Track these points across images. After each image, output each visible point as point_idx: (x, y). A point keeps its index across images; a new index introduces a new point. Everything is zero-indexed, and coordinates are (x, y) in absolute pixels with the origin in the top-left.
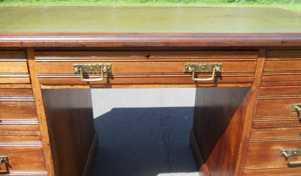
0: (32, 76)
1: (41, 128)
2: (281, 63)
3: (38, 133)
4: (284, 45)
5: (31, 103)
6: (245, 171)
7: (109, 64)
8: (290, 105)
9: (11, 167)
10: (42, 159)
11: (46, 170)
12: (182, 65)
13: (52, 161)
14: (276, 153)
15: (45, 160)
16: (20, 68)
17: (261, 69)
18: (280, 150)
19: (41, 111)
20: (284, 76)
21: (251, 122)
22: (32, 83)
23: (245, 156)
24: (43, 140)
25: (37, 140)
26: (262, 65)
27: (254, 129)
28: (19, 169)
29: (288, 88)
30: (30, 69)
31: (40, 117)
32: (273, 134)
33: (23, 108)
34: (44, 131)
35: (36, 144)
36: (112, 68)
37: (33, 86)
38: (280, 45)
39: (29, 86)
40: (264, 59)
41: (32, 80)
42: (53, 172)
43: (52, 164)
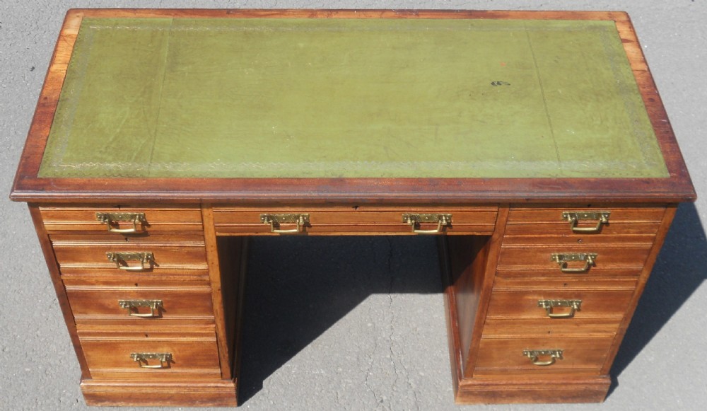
0: (206, 224)
1: (211, 274)
2: (532, 213)
3: (207, 278)
4: (529, 202)
5: (200, 249)
6: (488, 321)
7: (307, 214)
8: (548, 255)
9: (165, 311)
10: (208, 304)
11: (214, 315)
12: (401, 215)
13: (222, 306)
14: (532, 303)
15: (212, 304)
16: (192, 217)
17: (505, 219)
18: (537, 300)
19: (213, 256)
20: (535, 226)
21: (494, 270)
22: (205, 230)
23: (487, 305)
24: (213, 285)
25: (205, 284)
26: (506, 214)
27: (500, 279)
28: (175, 313)
29: (543, 238)
30: (204, 218)
31: (210, 263)
32: (526, 283)
33: (189, 253)
34: (215, 275)
35: (204, 289)
36: (310, 218)
37: (206, 233)
38: (526, 202)
39: (201, 233)
40: (507, 209)
41: (205, 227)
42: (222, 317)
43: (222, 309)
